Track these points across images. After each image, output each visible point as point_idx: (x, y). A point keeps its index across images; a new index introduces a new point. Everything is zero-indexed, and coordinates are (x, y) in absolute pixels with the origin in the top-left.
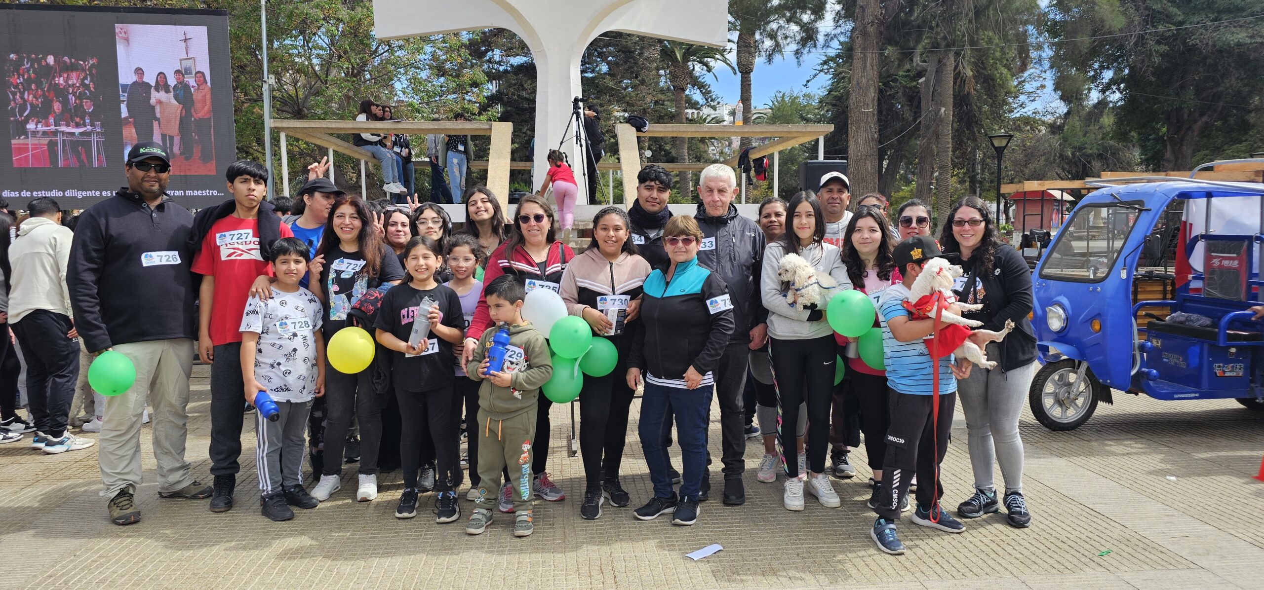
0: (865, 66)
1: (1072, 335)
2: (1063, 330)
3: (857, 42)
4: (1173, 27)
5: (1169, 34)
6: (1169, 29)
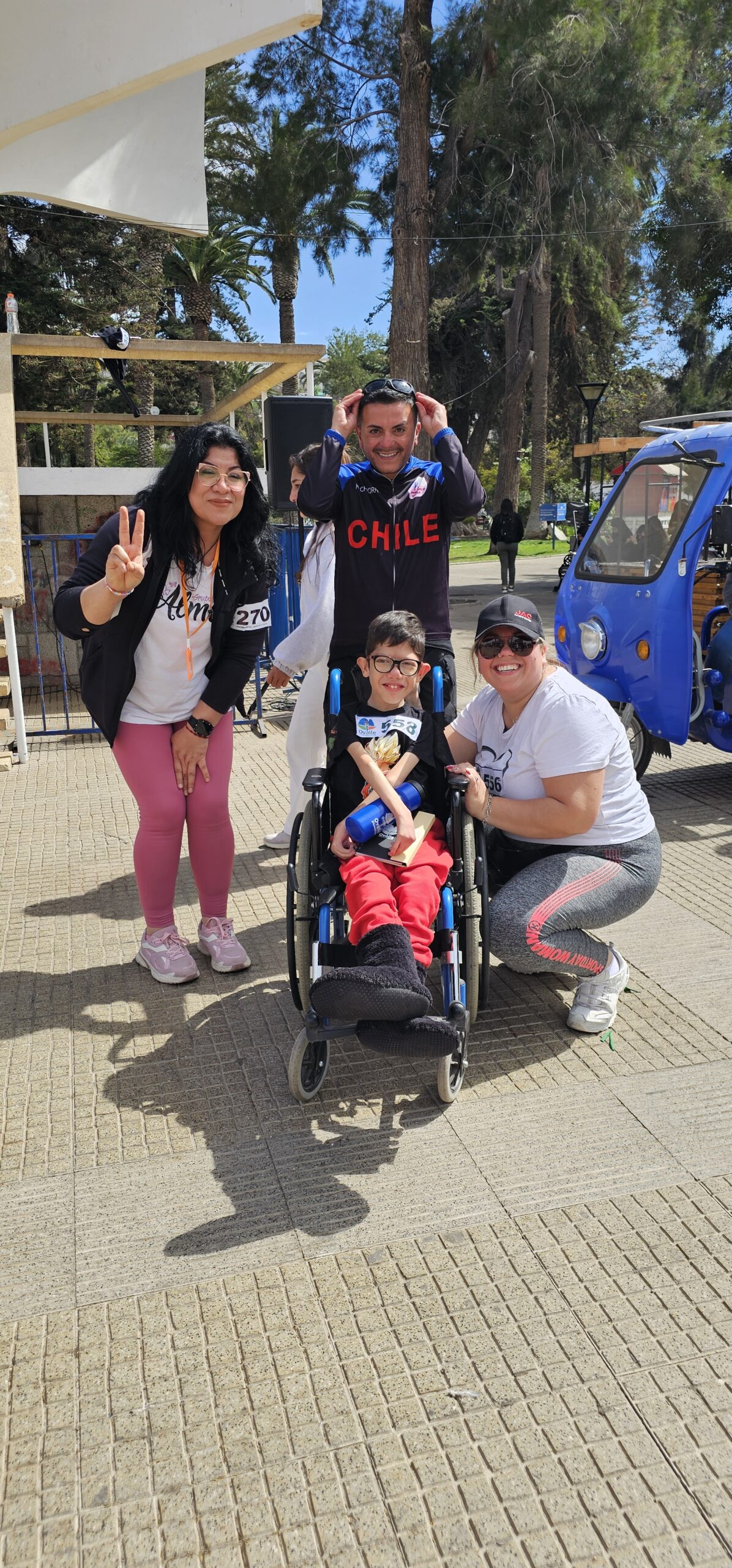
0: (409, 277)
1: (614, 663)
2: (601, 655)
3: (399, 238)
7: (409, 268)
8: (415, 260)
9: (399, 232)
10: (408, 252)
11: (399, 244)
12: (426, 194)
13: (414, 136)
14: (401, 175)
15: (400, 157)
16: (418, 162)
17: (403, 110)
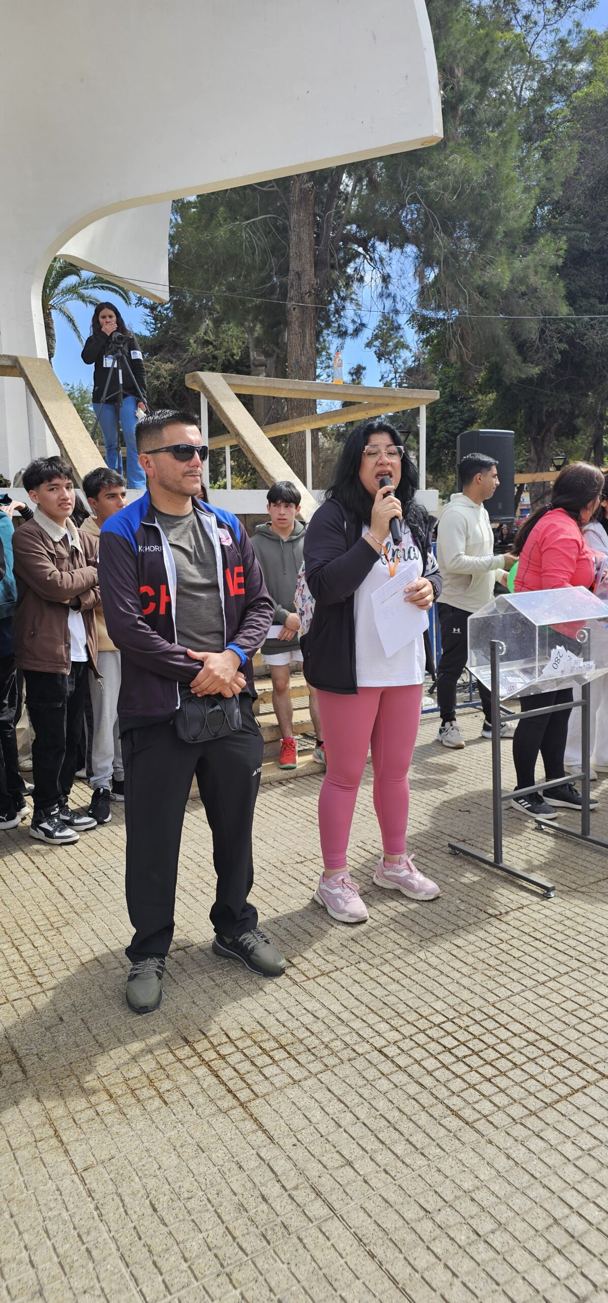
3: (294, 313)
4: (572, 326)
5: (568, 332)
6: (569, 327)
7: (304, 336)
8: (308, 331)
9: (294, 309)
10: (302, 325)
11: (295, 319)
12: (314, 281)
13: (305, 237)
14: (294, 265)
15: (292, 251)
16: (308, 257)
17: (294, 217)
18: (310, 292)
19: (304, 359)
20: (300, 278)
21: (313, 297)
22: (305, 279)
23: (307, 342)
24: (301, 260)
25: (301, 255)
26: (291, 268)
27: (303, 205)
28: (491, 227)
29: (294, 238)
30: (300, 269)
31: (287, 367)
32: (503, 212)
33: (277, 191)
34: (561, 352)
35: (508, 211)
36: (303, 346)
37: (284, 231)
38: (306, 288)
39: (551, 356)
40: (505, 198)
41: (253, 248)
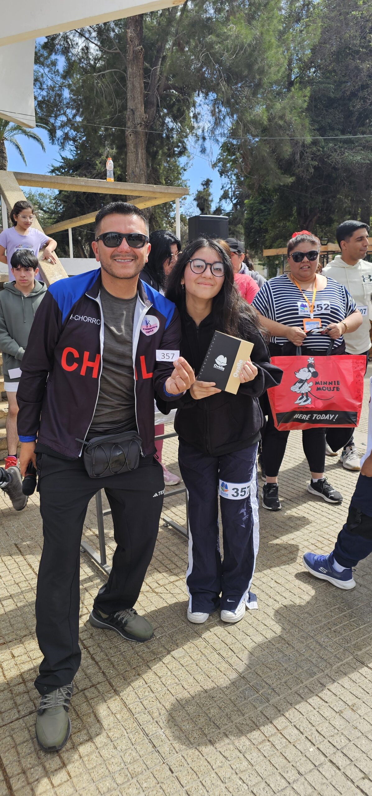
0: (137, 159)
3: (130, 138)
4: (321, 149)
5: (318, 153)
6: (319, 150)
7: (137, 154)
8: (140, 151)
9: (130, 135)
10: (136, 146)
11: (131, 142)
12: (144, 116)
13: (137, 85)
14: (130, 105)
15: (129, 95)
16: (139, 99)
17: (130, 70)
18: (141, 123)
19: (137, 170)
20: (134, 114)
21: (143, 127)
22: (137, 114)
23: (140, 158)
24: (134, 101)
25: (134, 98)
26: (128, 107)
27: (135, 62)
28: (260, 79)
29: (129, 85)
30: (134, 107)
31: (126, 175)
32: (266, 67)
33: (119, 53)
34: (315, 167)
35: (270, 68)
36: (137, 161)
37: (123, 79)
38: (138, 121)
39: (308, 170)
40: (267, 58)
41: (101, 92)
